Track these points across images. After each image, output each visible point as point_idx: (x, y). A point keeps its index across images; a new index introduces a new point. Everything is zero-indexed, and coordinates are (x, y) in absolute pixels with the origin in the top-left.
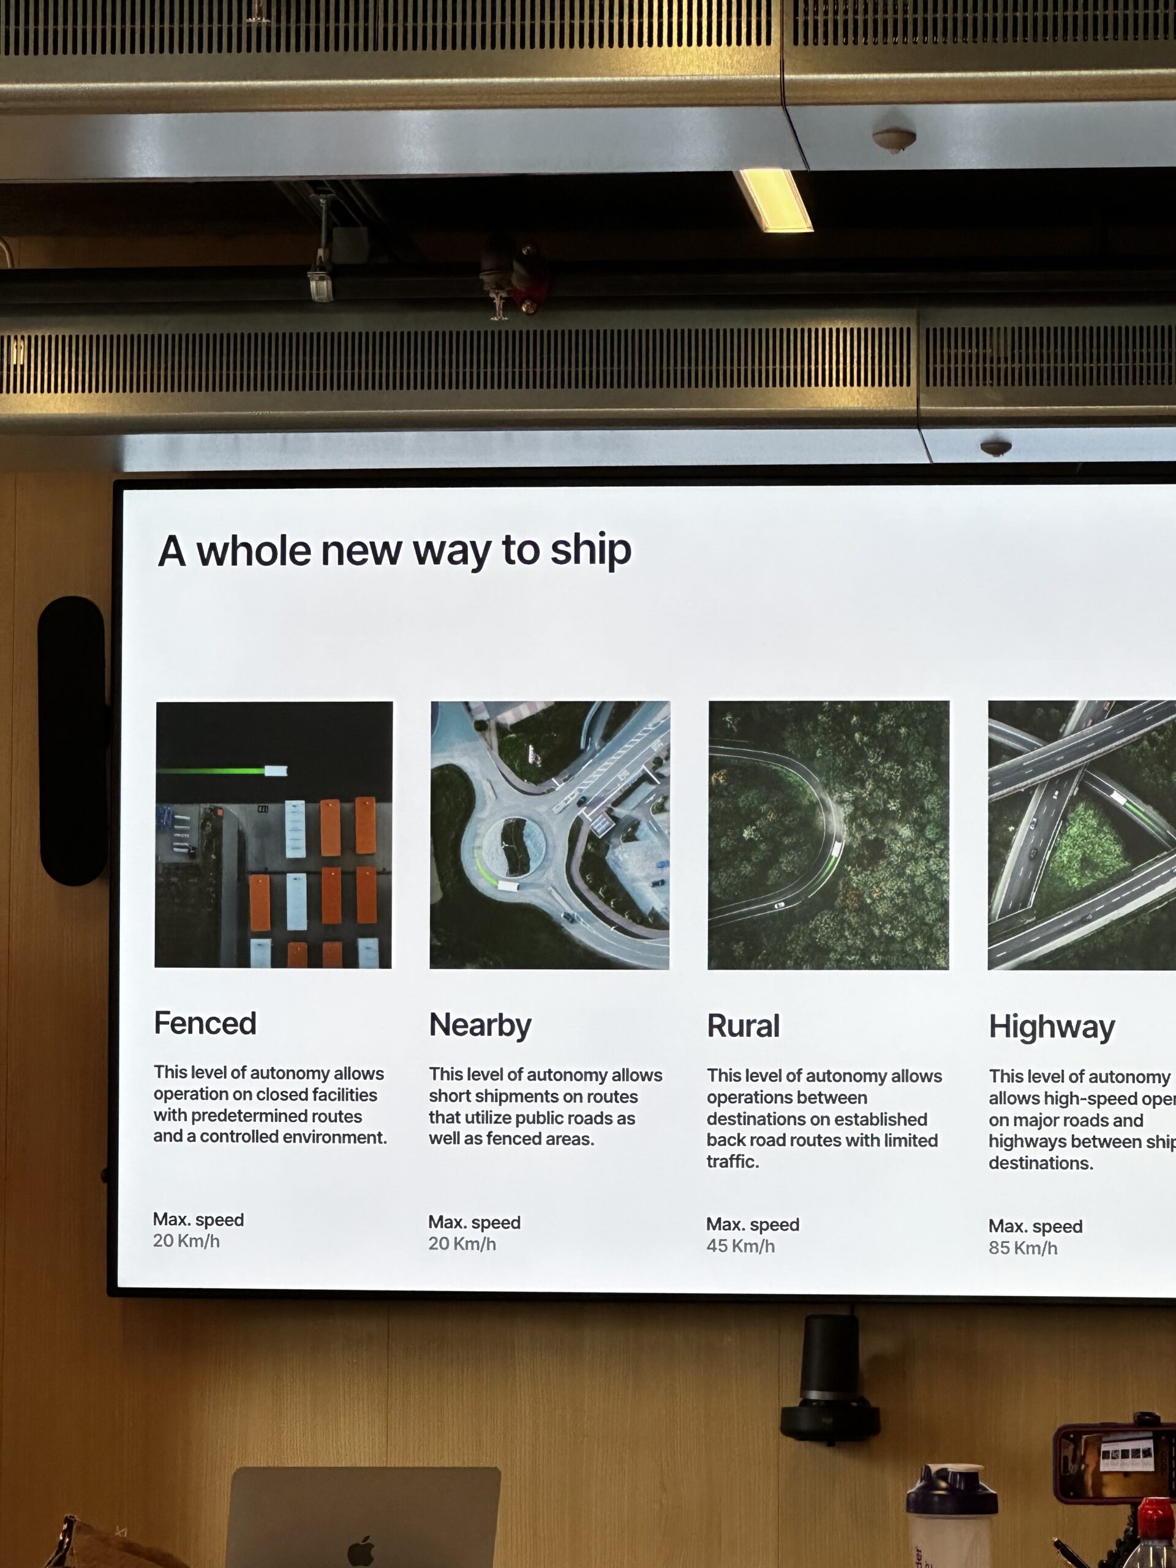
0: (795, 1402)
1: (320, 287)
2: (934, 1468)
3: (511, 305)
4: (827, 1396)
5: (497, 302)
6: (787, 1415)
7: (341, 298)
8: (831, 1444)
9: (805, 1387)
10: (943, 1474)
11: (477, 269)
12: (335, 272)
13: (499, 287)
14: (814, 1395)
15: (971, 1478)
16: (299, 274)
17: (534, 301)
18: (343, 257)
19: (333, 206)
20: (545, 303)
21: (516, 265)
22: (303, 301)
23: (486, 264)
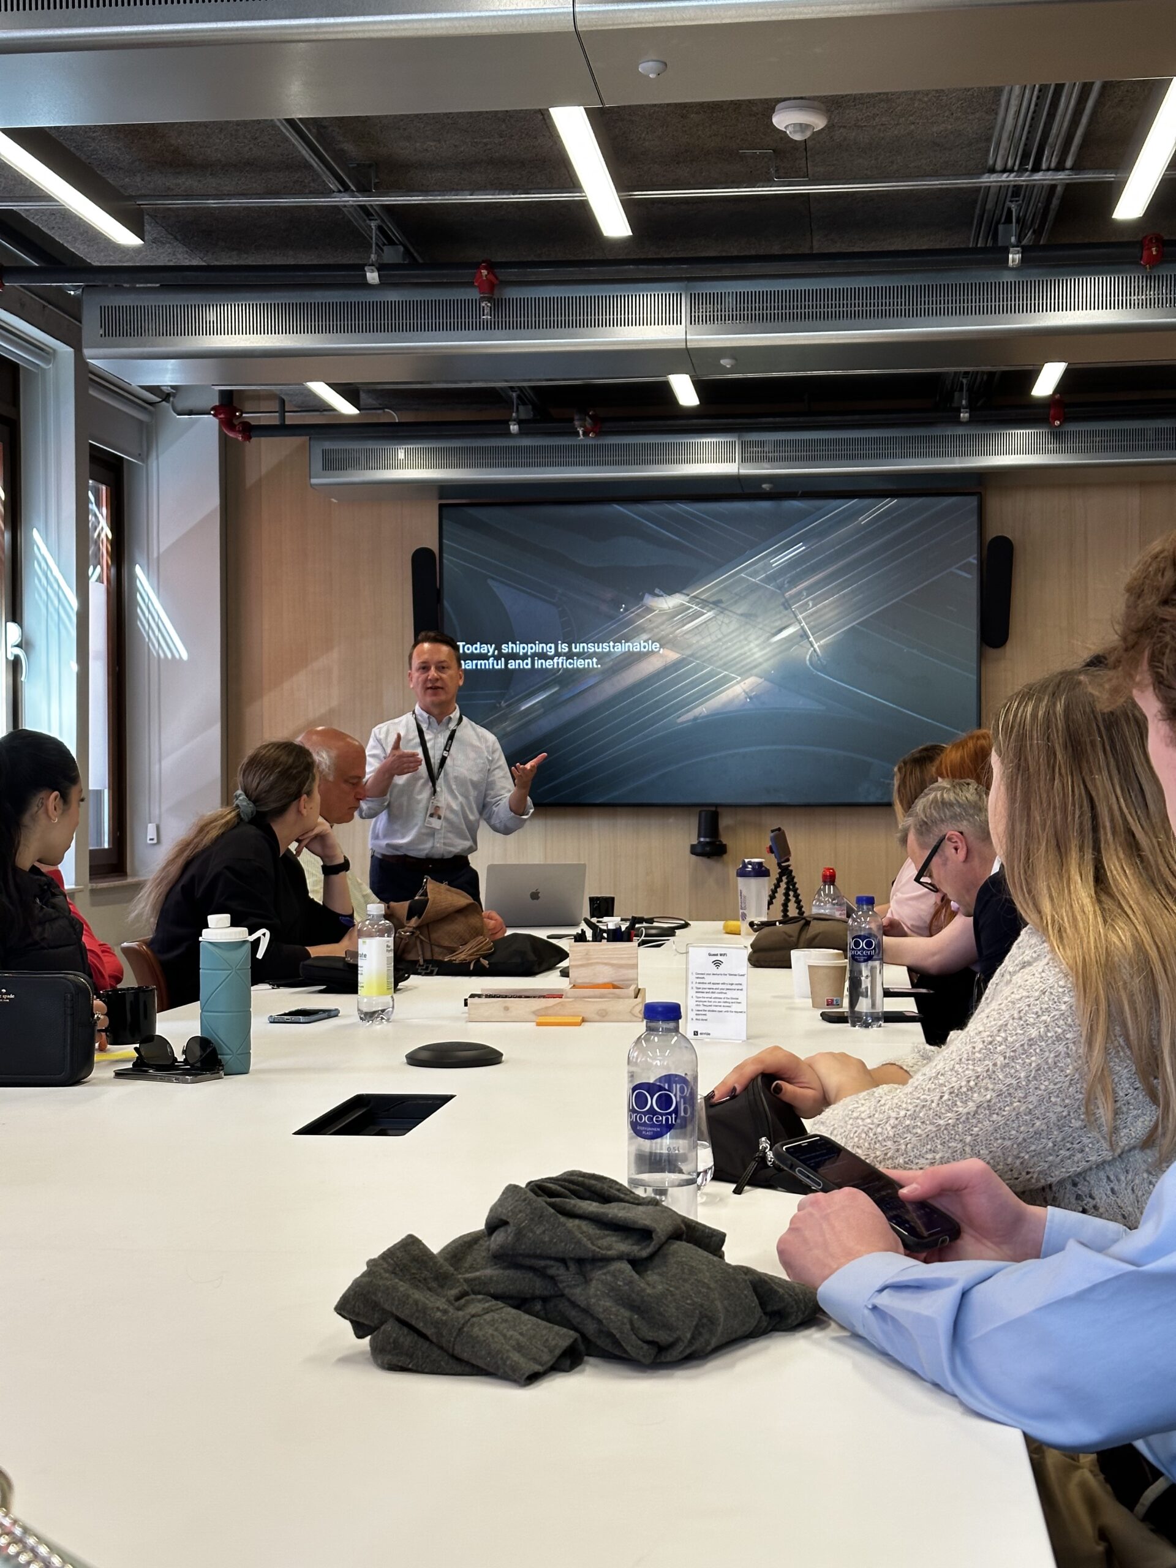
0: (695, 842)
1: (514, 428)
2: (746, 860)
3: (586, 434)
4: (708, 840)
5: (581, 432)
6: (693, 846)
7: (522, 433)
8: (709, 857)
9: (699, 836)
10: (750, 863)
11: (572, 420)
12: (520, 422)
13: (581, 426)
14: (702, 839)
15: (760, 864)
16: (506, 423)
17: (594, 432)
18: (523, 416)
19: (519, 397)
20: (600, 433)
21: (588, 418)
22: (508, 434)
23: (576, 417)
